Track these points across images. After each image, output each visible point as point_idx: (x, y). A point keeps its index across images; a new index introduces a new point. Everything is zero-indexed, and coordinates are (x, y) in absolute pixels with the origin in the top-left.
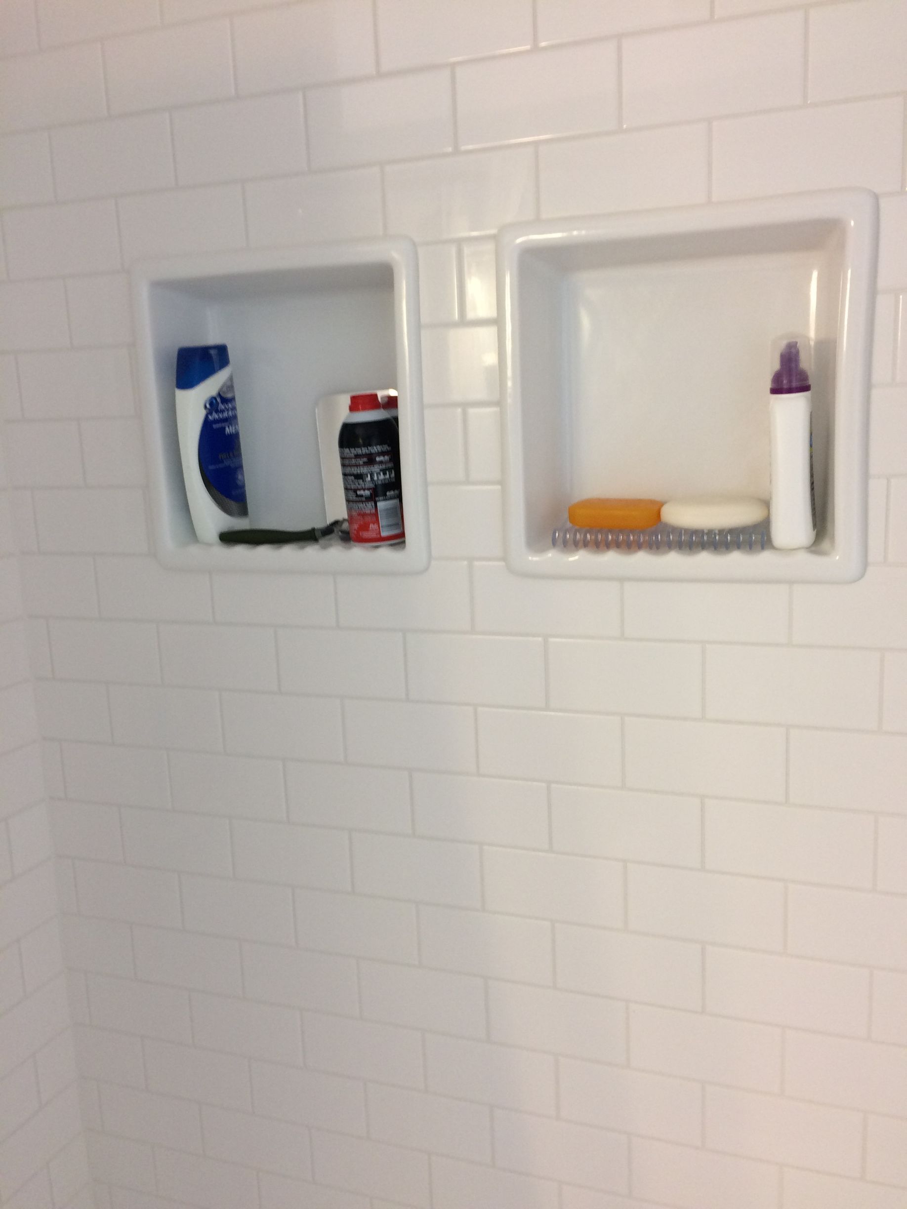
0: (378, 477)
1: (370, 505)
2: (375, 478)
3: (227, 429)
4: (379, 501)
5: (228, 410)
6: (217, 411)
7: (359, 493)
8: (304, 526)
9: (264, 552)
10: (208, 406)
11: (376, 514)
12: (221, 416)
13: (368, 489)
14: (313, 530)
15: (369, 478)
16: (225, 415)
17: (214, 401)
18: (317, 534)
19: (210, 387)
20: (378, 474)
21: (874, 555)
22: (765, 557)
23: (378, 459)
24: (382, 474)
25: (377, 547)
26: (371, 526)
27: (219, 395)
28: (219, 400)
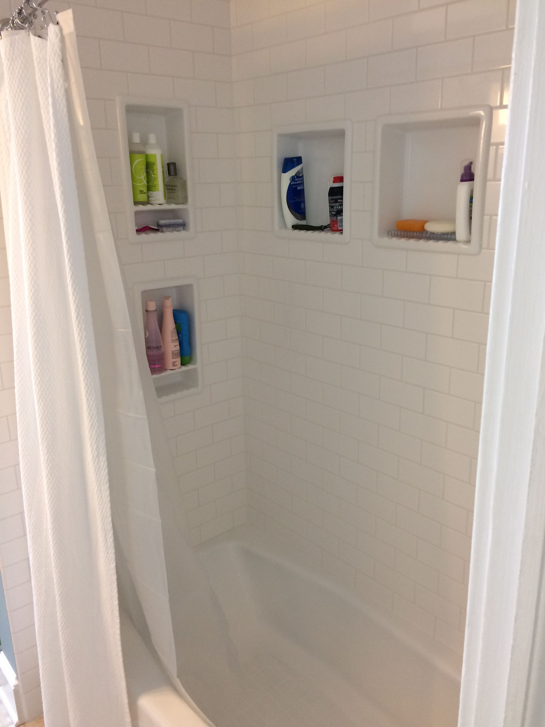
0: (338, 208)
1: (335, 217)
2: (337, 208)
3: (298, 187)
4: (338, 216)
5: (299, 181)
6: (294, 181)
7: (332, 213)
8: (319, 225)
9: (310, 233)
10: (291, 179)
11: (337, 221)
12: (296, 183)
13: (335, 212)
14: (322, 226)
15: (335, 208)
16: (298, 182)
17: (294, 177)
18: (323, 228)
19: (292, 172)
20: (338, 206)
21: (484, 245)
22: (450, 244)
23: (338, 201)
24: (340, 206)
25: (335, 233)
26: (335, 225)
27: (296, 175)
28: (295, 177)
